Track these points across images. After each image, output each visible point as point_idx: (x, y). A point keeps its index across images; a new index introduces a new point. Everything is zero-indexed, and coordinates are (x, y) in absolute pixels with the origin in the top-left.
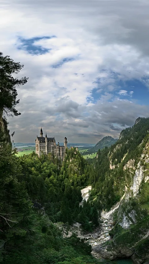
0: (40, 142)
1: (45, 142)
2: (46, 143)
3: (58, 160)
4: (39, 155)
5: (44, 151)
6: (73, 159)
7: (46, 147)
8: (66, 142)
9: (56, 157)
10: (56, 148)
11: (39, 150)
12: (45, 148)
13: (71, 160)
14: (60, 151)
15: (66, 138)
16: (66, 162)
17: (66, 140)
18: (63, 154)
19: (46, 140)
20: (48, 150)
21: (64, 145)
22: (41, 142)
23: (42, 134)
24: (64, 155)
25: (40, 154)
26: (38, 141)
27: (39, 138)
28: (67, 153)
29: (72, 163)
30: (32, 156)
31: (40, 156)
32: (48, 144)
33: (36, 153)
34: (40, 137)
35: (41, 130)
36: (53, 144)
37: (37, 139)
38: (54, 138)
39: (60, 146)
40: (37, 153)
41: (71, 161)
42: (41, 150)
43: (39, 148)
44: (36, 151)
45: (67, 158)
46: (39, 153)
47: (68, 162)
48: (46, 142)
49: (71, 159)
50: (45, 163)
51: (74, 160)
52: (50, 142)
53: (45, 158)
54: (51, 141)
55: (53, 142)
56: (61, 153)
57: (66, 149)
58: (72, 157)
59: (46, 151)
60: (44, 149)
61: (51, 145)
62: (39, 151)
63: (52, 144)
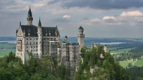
0: (26, 35)
1: (37, 35)
2: (40, 37)
3: (64, 69)
4: (23, 59)
5: (35, 52)
6: (96, 67)
7: (39, 45)
8: (82, 36)
9: (59, 64)
10: (60, 47)
11: (23, 49)
12: (37, 47)
13: (92, 71)
14: (68, 52)
15: (81, 28)
16: (81, 73)
17: (83, 31)
18: (75, 57)
19: (39, 32)
20: (43, 50)
21: (77, 40)
22: (29, 34)
23: (31, 19)
24: (77, 60)
25: (25, 59)
26: (21, 34)
27: (24, 28)
28: (83, 57)
29: (94, 76)
30: (8, 62)
31: (25, 62)
32: (43, 39)
33: (17, 55)
34: (27, 26)
35: (30, 13)
36: (55, 40)
37: (20, 30)
38: (56, 28)
39: (69, 44)
40: (19, 56)
41: (94, 72)
42: (27, 51)
43: (23, 46)
44: (17, 52)
45: (85, 66)
46: (23, 55)
47: (87, 74)
48: (39, 35)
49: (93, 68)
50: (36, 75)
51: (99, 70)
52: (48, 35)
53: (36, 66)
54: (50, 34)
55: (55, 36)
56: (71, 55)
57: (82, 49)
58: (95, 63)
59: (39, 52)
60: (35, 49)
61: (50, 41)
62: (23, 53)
63: (52, 40)
